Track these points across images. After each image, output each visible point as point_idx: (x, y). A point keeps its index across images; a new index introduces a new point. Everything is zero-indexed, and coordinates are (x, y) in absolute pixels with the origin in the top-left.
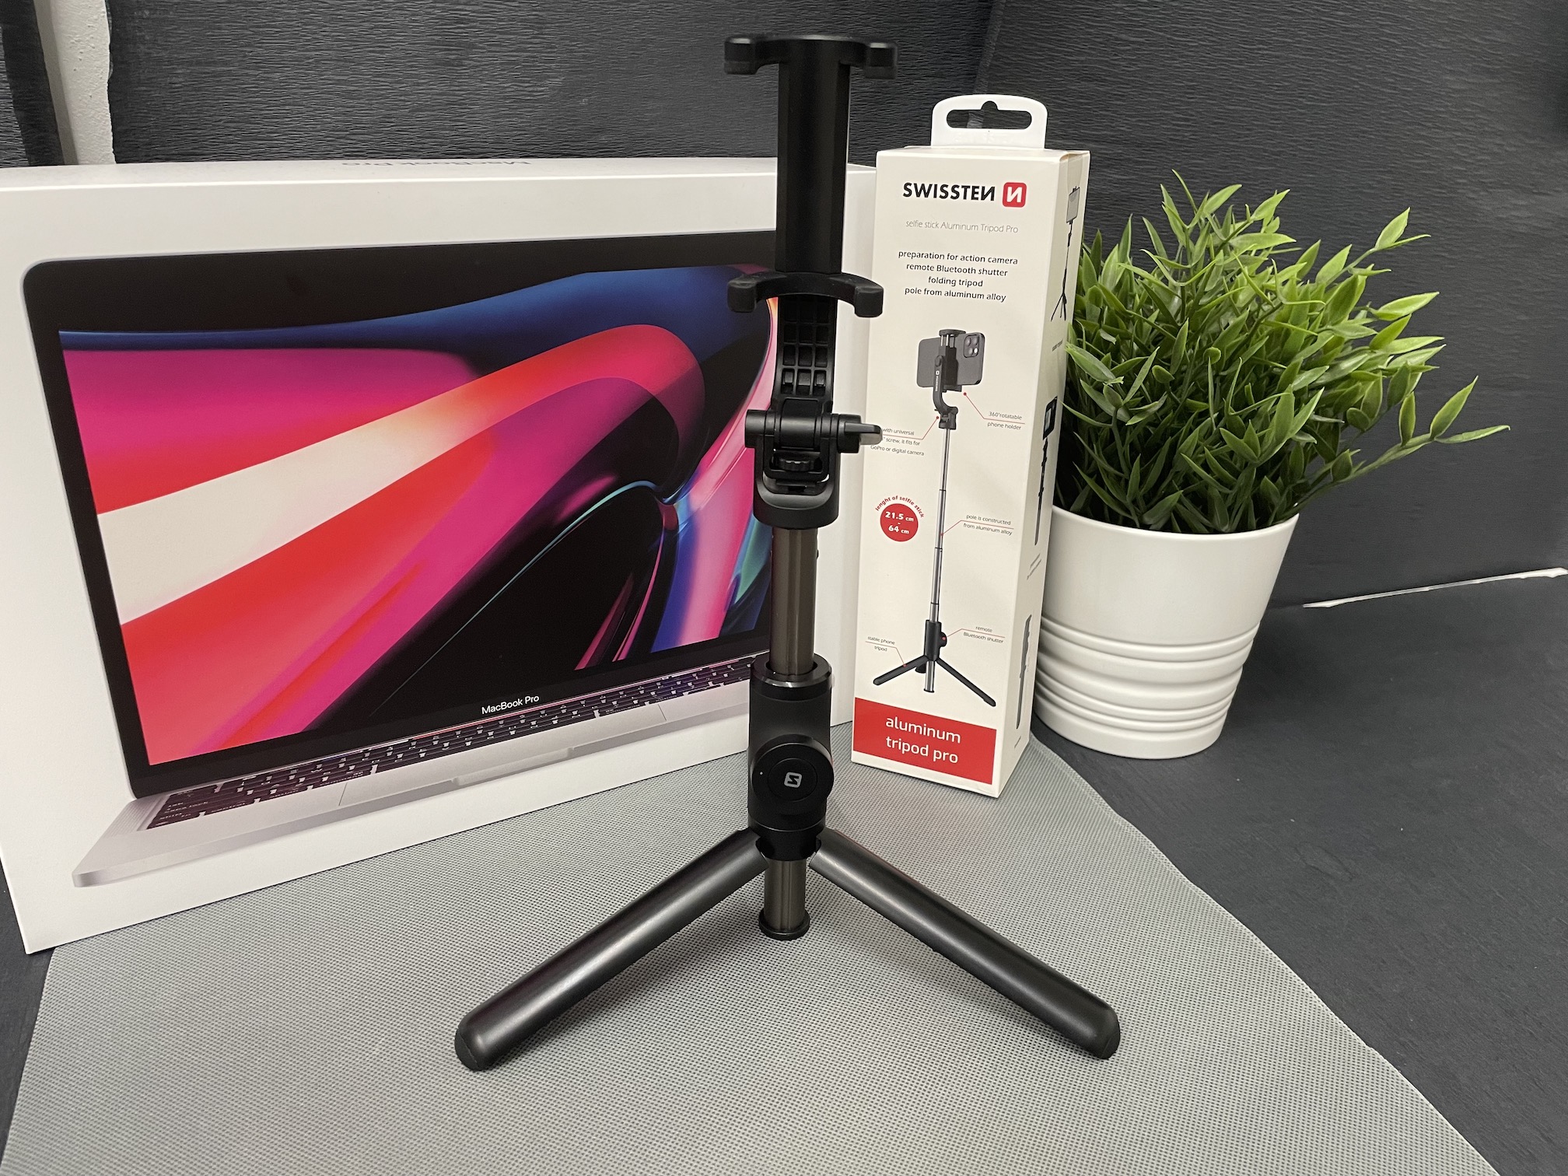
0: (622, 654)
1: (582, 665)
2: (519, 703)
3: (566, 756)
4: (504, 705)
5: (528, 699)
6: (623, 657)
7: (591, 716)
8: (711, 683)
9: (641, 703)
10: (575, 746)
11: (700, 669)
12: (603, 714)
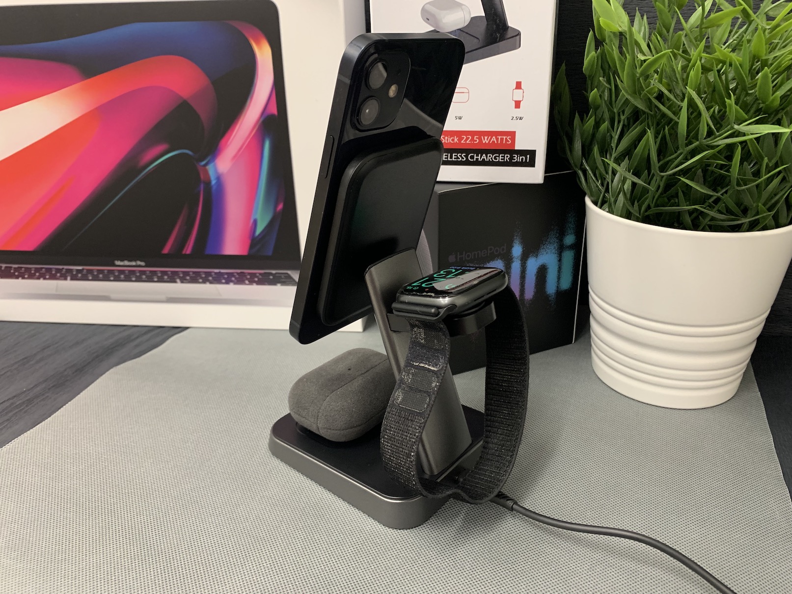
0: (188, 250)
1: (166, 250)
2: (134, 263)
3: (165, 300)
4: (126, 263)
5: (139, 263)
6: (188, 252)
7: (175, 282)
8: (247, 282)
9: (204, 282)
10: (169, 296)
11: (239, 271)
12: (182, 282)
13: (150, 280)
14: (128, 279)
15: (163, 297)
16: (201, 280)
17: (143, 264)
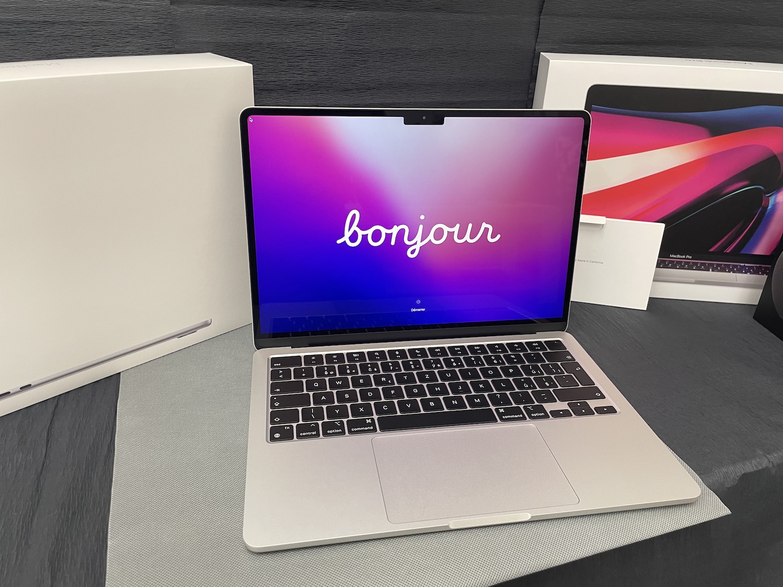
0: (728, 250)
1: (711, 250)
2: (684, 257)
3: (693, 282)
4: (678, 256)
5: (688, 256)
6: (728, 252)
7: (709, 271)
8: (760, 273)
9: (729, 272)
10: (698, 280)
11: (758, 265)
12: (713, 271)
13: (690, 268)
14: (674, 267)
15: (693, 280)
16: (727, 270)
17: (691, 257)
